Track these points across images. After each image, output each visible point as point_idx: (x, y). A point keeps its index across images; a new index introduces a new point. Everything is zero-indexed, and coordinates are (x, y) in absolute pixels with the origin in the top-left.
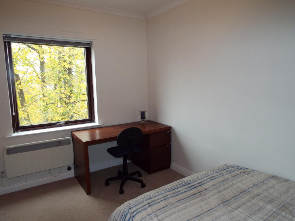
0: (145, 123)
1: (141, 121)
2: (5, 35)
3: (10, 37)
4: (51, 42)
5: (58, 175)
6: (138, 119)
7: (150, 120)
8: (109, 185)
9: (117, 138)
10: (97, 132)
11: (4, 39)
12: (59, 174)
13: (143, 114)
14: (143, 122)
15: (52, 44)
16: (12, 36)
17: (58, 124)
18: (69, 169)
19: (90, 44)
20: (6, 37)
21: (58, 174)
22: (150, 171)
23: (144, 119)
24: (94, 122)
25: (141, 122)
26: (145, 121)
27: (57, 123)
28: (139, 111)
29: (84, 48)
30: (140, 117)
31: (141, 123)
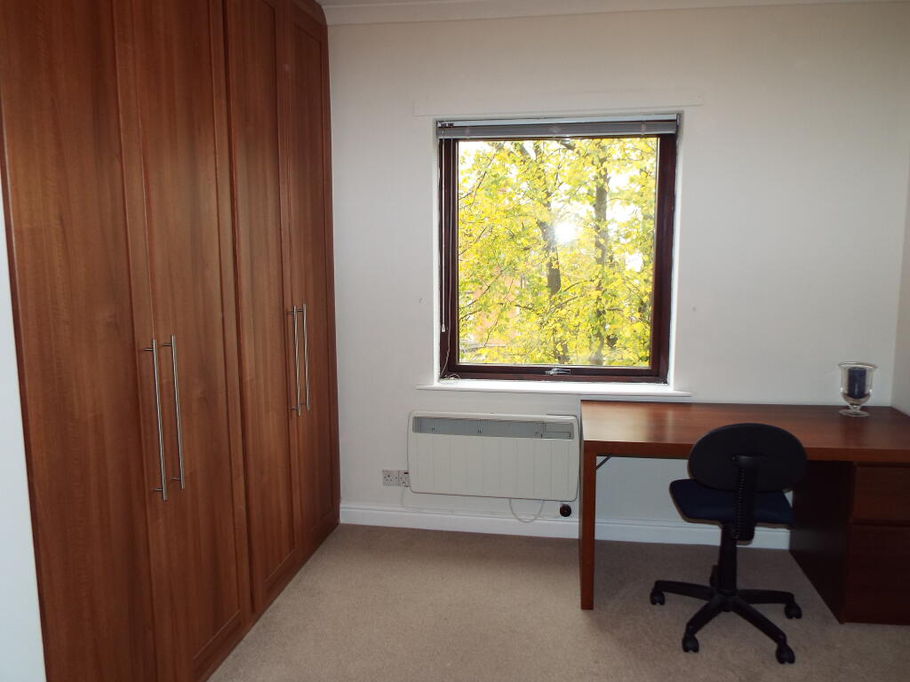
0: (865, 414)
1: (846, 404)
2: (441, 122)
3: (451, 126)
4: (550, 129)
5: (532, 520)
6: (835, 394)
7: (894, 406)
8: (662, 603)
9: (691, 451)
10: (670, 415)
11: (437, 134)
12: (535, 519)
13: (857, 381)
14: (856, 409)
15: (554, 134)
16: (456, 124)
17: (552, 372)
18: (566, 511)
19: (676, 123)
20: (444, 127)
21: (533, 518)
22: (845, 611)
23: (862, 400)
24: (666, 382)
25: (847, 408)
26: (864, 409)
27: (550, 369)
28: (840, 365)
29: (657, 136)
30: (842, 389)
31: (842, 412)
